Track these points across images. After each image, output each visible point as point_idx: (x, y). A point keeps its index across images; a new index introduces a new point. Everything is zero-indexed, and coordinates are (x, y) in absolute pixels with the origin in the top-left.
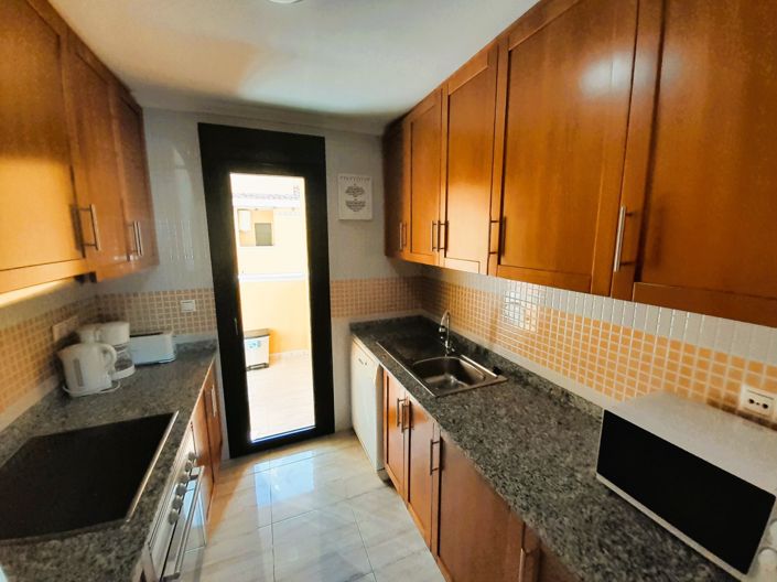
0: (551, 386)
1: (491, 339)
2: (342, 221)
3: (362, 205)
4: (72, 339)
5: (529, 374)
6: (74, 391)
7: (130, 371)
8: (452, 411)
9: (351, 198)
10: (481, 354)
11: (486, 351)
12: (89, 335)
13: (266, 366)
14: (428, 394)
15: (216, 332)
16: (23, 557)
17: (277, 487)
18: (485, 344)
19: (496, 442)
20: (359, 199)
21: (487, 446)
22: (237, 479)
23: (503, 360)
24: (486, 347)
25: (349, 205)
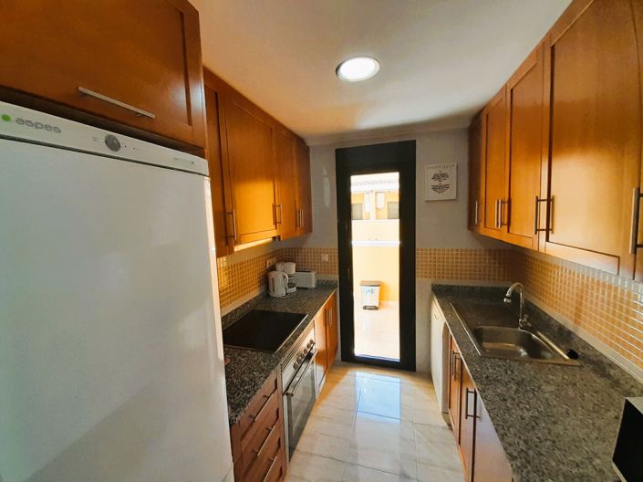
0: (632, 383)
1: (576, 322)
2: (427, 201)
3: (447, 187)
4: (273, 268)
5: (612, 365)
6: (272, 294)
7: (294, 289)
8: (491, 370)
9: (437, 183)
10: (563, 336)
11: (570, 333)
12: (279, 267)
13: (376, 308)
14: (475, 351)
15: (338, 276)
16: (236, 354)
17: (365, 391)
18: (570, 325)
19: (521, 406)
20: (444, 183)
21: (508, 405)
22: (343, 375)
23: (586, 345)
24: (571, 329)
25: (435, 188)
